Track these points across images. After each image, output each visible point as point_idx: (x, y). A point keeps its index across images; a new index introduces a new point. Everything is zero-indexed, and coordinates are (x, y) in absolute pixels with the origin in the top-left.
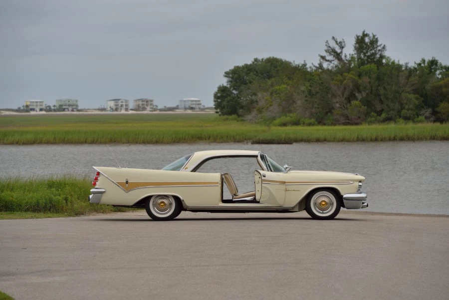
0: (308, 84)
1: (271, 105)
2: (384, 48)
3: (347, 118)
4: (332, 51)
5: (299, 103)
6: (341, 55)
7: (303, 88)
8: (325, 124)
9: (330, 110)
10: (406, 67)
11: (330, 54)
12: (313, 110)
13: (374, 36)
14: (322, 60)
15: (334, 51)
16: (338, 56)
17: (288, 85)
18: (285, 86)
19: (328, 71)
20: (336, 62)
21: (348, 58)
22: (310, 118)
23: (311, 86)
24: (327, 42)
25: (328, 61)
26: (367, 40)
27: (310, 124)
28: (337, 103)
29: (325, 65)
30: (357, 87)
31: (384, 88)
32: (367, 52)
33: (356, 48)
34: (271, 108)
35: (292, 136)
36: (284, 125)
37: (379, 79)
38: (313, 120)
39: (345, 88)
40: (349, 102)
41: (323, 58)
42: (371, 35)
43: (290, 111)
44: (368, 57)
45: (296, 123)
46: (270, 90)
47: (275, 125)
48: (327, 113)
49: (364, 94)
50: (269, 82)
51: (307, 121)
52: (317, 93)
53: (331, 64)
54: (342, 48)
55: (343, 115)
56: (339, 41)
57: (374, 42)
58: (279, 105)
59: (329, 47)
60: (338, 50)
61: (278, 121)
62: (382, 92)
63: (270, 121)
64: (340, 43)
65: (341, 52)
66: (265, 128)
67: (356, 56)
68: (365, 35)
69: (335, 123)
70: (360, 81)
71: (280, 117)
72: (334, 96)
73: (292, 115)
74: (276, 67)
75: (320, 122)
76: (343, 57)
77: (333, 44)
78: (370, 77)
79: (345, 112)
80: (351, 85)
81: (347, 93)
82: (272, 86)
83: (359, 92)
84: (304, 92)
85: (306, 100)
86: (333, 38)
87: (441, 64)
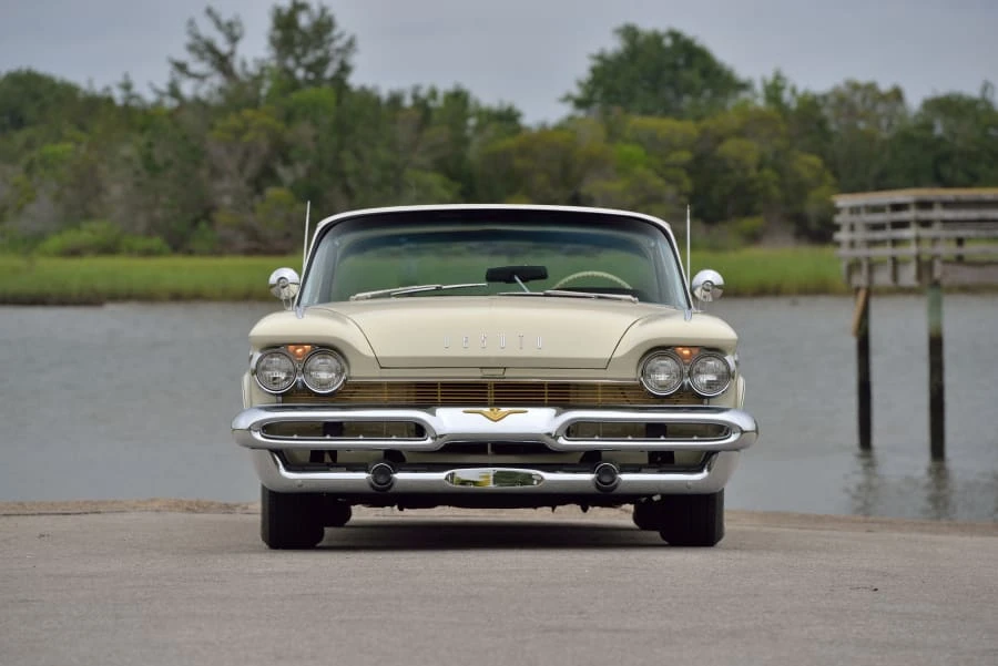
0: (142, 140)
1: (30, 200)
2: (351, 44)
3: (253, 234)
4: (207, 49)
5: (116, 191)
6: (230, 60)
7: (127, 150)
8: (190, 253)
9: (207, 213)
10: (415, 97)
11: (202, 58)
12: (159, 213)
13: (323, 10)
14: (177, 75)
15: (210, 48)
16: (222, 63)
17: (79, 143)
18: (69, 146)
19: (199, 105)
20: (217, 80)
21: (252, 69)
22: (149, 234)
23: (150, 145)
24: (191, 23)
25: (195, 76)
26: (304, 20)
27: (149, 253)
28: (226, 193)
29: (188, 88)
30: (282, 152)
31: (357, 154)
32: (305, 54)
33: (273, 42)
34: (32, 208)
35: (102, 285)
36: (74, 253)
37: (341, 128)
38: (156, 242)
39: (247, 154)
40: (259, 190)
41: (181, 67)
42: (315, 8)
43: (88, 216)
44: (309, 68)
45: (108, 249)
46: (24, 161)
47: (46, 254)
48: (195, 222)
49: (301, 170)
50: (20, 137)
51: (141, 243)
52: (168, 164)
53: (204, 86)
54: (233, 39)
55: (243, 228)
56: (225, 18)
57: (324, 27)
58: (57, 198)
59: (198, 37)
60: (222, 45)
61: (54, 242)
62: (350, 164)
63: (30, 243)
64: (230, 25)
65: (232, 53)
66: (17, 262)
67: (273, 63)
68: (298, 7)
69: (221, 248)
70: (289, 136)
71: (59, 232)
72: (216, 173)
73: (94, 225)
74: (36, 97)
75: (179, 244)
76: (237, 66)
77: (208, 30)
78: (315, 124)
79: (249, 219)
80: (264, 145)
81: (253, 167)
82: (29, 145)
83: (287, 162)
84: (128, 160)
85: (138, 185)
86: (209, 12)
87: (477, 103)
